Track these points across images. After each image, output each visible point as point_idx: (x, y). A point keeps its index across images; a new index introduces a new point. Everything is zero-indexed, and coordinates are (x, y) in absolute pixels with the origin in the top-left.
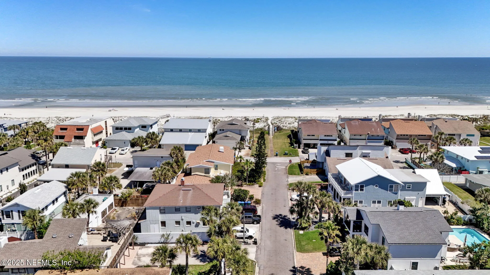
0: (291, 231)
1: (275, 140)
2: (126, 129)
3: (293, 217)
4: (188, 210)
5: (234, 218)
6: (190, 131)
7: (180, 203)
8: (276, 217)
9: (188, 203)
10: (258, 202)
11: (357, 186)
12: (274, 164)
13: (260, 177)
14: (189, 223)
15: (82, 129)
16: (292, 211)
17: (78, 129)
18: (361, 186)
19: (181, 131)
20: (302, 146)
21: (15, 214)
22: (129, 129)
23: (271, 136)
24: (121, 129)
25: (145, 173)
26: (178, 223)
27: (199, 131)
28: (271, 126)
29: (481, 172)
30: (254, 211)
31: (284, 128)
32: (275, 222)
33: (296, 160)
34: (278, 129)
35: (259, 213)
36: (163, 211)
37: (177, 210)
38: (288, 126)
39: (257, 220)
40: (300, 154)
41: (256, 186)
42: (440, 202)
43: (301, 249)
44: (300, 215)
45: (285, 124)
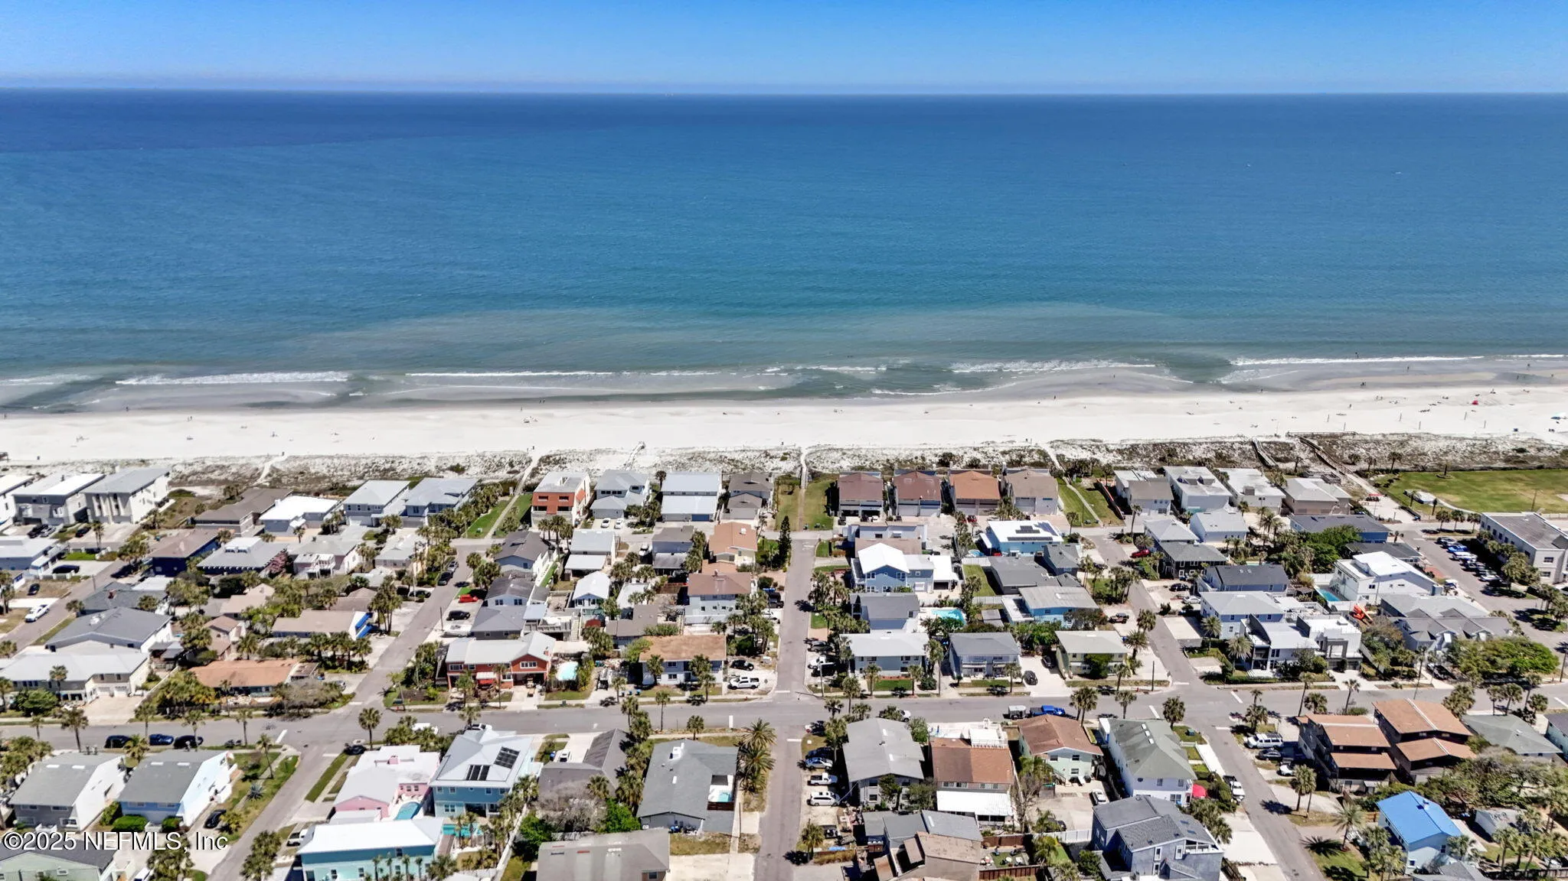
0: (809, 614)
1: (808, 500)
2: (614, 493)
3: (811, 602)
4: (724, 597)
5: (763, 603)
6: (696, 494)
7: (717, 592)
8: (798, 603)
9: (724, 592)
10: (782, 589)
11: (869, 574)
12: (801, 541)
13: (784, 561)
14: (724, 608)
15: (567, 498)
16: (810, 598)
17: (561, 498)
18: (872, 574)
19: (684, 494)
20: (840, 513)
21: (586, 602)
22: (619, 493)
23: (803, 491)
24: (608, 492)
25: (668, 559)
26: (715, 608)
27: (708, 494)
28: (805, 470)
29: (1014, 554)
30: (778, 597)
31: (824, 471)
32: (797, 607)
33: (826, 536)
34: (815, 476)
35: (782, 599)
36: (703, 598)
37: (715, 598)
38: (831, 467)
39: (781, 605)
40: (836, 525)
41: (781, 571)
42: (950, 586)
43: (814, 626)
44: (817, 601)
45: (826, 465)
